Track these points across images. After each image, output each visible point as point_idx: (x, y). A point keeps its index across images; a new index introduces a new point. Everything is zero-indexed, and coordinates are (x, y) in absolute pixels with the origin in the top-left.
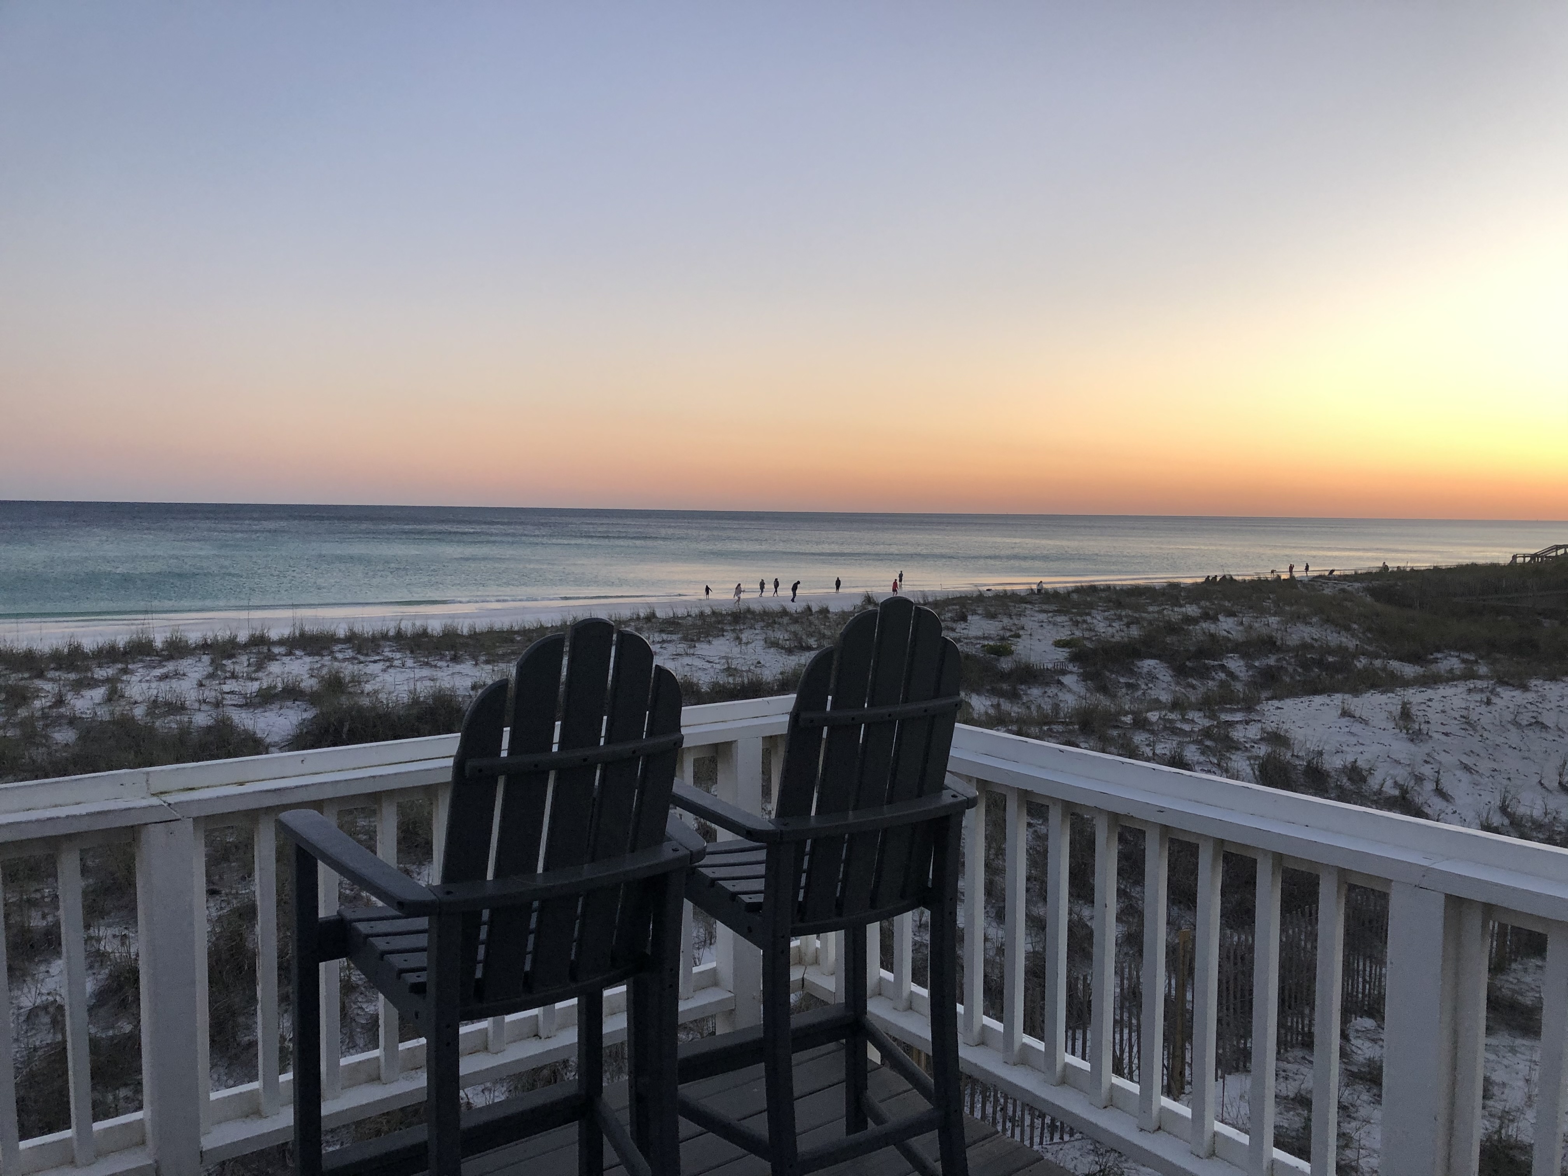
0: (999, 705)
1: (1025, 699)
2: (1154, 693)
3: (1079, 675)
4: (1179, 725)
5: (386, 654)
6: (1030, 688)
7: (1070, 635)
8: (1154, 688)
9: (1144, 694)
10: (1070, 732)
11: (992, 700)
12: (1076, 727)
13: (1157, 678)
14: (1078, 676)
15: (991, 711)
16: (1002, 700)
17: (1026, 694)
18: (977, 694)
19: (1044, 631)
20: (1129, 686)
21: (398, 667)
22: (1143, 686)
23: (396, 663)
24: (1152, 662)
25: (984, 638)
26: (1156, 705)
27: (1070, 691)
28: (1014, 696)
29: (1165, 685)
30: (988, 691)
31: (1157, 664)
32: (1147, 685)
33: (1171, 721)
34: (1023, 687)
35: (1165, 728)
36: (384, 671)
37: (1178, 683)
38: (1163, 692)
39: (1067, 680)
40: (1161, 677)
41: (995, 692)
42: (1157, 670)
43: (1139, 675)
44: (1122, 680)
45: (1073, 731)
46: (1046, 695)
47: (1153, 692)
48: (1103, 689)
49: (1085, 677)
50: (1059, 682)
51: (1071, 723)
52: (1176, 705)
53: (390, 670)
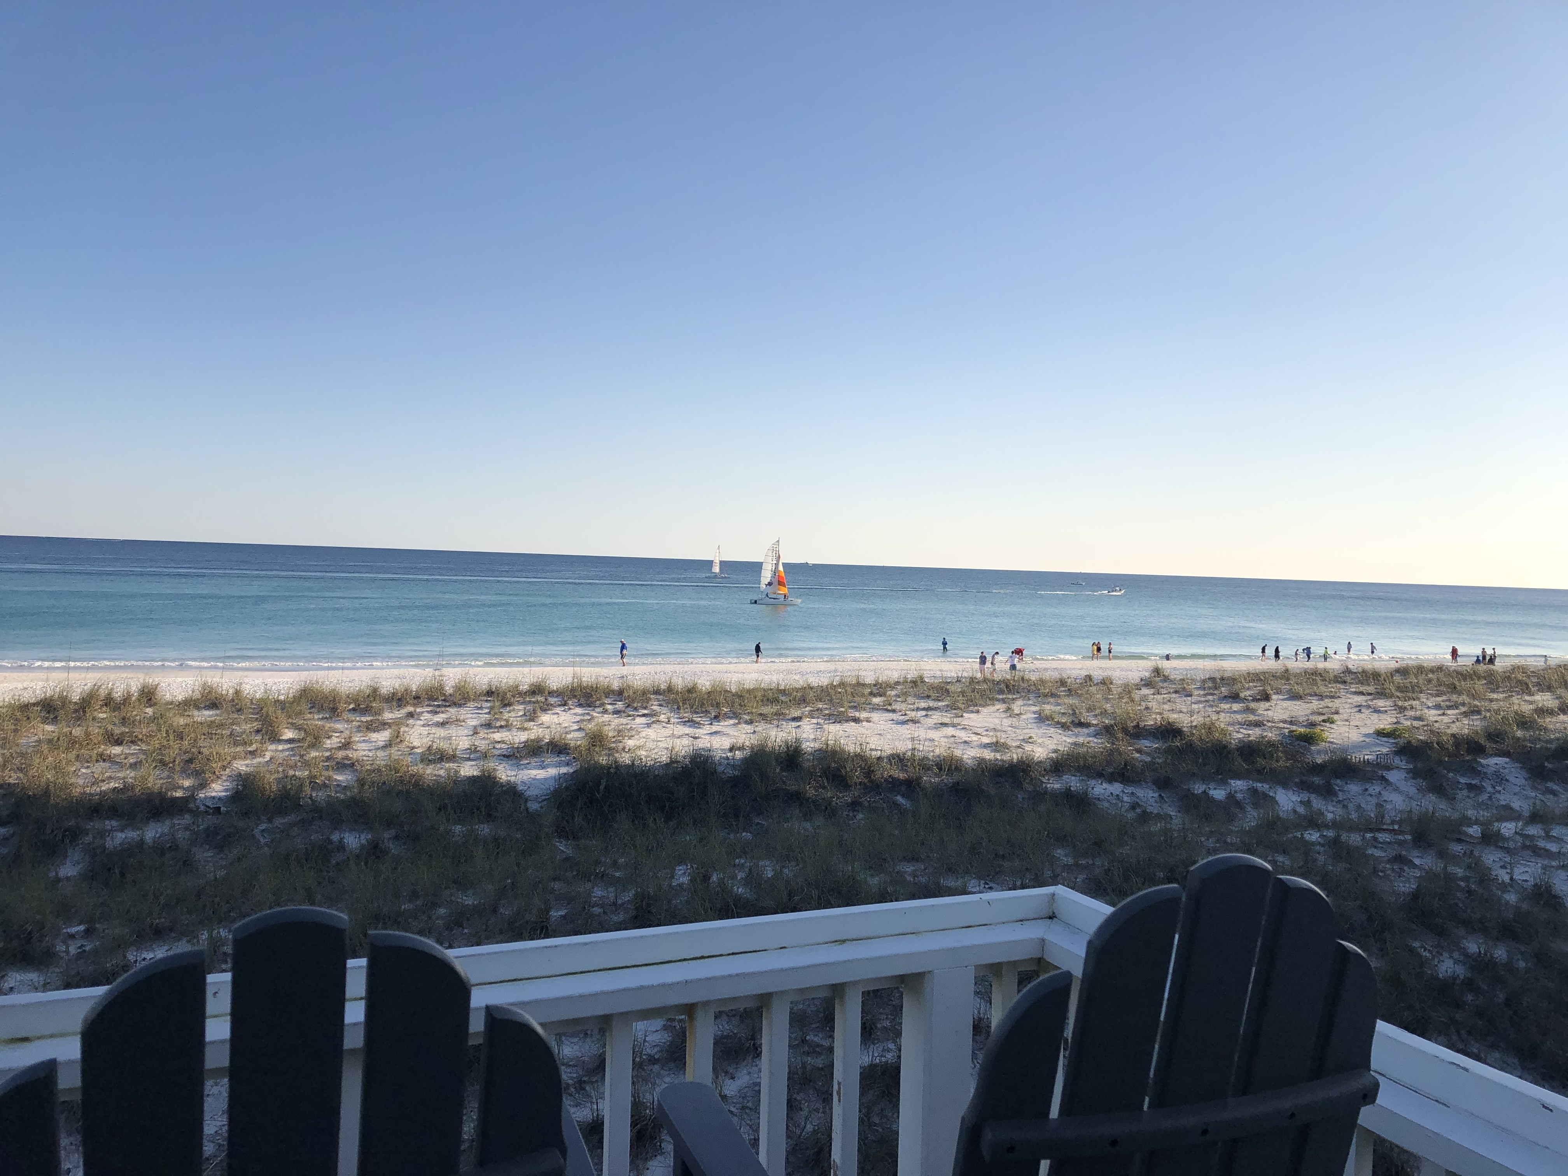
0: (1309, 801)
1: (1341, 796)
2: (1503, 799)
3: (1409, 771)
4: (1541, 844)
5: (654, 707)
6: (1346, 783)
7: (1395, 723)
8: (1503, 791)
9: (1490, 798)
10: (1401, 843)
11: (1301, 795)
12: (1409, 837)
13: (1507, 780)
14: (1407, 773)
15: (1301, 810)
16: (1313, 797)
17: (1343, 791)
18: (1284, 788)
19: (1362, 716)
20: (1470, 787)
21: (663, 722)
22: (1490, 789)
23: (662, 718)
24: (1501, 760)
25: (1291, 723)
26: (1508, 813)
27: (1397, 790)
28: (1327, 792)
29: (1517, 789)
30: (1296, 785)
31: (1506, 763)
32: (1494, 788)
33: (1531, 838)
34: (1338, 781)
35: (1524, 847)
36: (649, 725)
37: (1534, 788)
38: (1515, 799)
39: (1394, 776)
40: (1512, 779)
41: (1304, 786)
42: (1506, 771)
43: (1483, 776)
44: (1462, 780)
45: (1405, 842)
46: (1367, 793)
47: (1502, 797)
48: (1439, 790)
49: (1415, 774)
50: (1383, 779)
51: (1401, 832)
52: (1535, 817)
53: (654, 726)
